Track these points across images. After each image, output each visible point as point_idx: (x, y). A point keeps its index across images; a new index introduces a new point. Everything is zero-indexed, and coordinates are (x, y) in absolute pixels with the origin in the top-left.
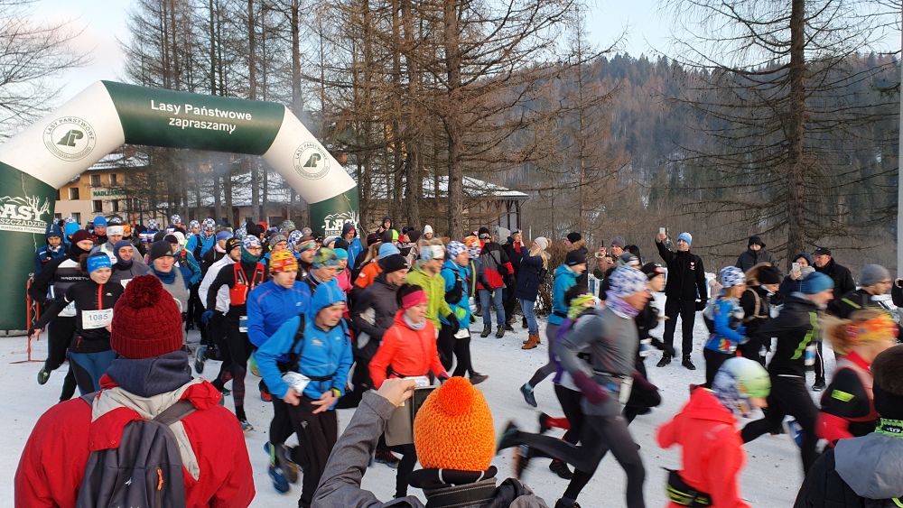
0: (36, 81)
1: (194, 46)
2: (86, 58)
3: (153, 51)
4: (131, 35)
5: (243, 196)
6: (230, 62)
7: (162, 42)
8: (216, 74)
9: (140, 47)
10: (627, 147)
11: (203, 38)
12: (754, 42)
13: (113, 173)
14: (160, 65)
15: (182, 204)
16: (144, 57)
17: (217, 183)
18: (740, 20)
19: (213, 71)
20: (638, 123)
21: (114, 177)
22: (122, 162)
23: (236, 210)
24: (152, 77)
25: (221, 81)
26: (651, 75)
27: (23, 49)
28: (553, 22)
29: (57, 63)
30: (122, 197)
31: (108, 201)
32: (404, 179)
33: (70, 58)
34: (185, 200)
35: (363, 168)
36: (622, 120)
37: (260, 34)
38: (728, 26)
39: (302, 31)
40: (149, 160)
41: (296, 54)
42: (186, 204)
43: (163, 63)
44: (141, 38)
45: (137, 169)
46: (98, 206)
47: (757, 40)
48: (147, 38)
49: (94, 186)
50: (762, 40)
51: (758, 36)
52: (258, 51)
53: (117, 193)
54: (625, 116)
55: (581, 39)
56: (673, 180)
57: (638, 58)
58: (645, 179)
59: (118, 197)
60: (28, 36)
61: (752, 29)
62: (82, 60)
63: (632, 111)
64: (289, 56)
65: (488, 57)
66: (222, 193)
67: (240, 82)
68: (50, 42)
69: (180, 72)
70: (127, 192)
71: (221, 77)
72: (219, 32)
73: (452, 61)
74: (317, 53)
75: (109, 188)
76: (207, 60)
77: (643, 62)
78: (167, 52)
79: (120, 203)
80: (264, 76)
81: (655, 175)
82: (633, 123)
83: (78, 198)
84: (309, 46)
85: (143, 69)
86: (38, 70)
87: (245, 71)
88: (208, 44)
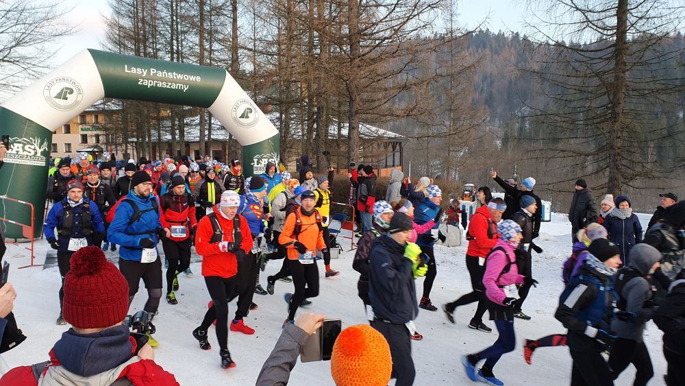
0: (39, 46)
1: (158, 19)
2: (77, 28)
3: (127, 23)
4: (111, 10)
5: (193, 134)
6: (184, 32)
7: (134, 16)
8: (174, 41)
9: (117, 19)
10: (487, 102)
11: (165, 13)
12: (588, 26)
13: (96, 114)
14: (132, 34)
15: (147, 139)
16: (120, 27)
17: (173, 125)
18: (577, 9)
19: (172, 39)
20: (495, 84)
21: (96, 117)
22: (102, 106)
23: (188, 144)
24: (126, 42)
25: (178, 47)
26: (507, 47)
27: (29, 21)
28: (433, 8)
29: (54, 33)
30: (102, 133)
31: (92, 136)
32: (315, 126)
33: (64, 29)
34: (150, 136)
35: (283, 116)
36: (483, 81)
37: (208, 11)
38: (567, 14)
39: (240, 9)
40: (123, 106)
41: (235, 28)
42: (150, 140)
43: (134, 32)
44: (118, 13)
45: (113, 112)
46: (85, 139)
47: (590, 25)
48: (123, 12)
49: (81, 124)
50: (594, 25)
51: (591, 22)
52: (207, 26)
53: (98, 129)
54: (485, 78)
55: (453, 19)
56: (521, 129)
57: (497, 33)
58: (499, 127)
59: (98, 132)
60: (34, 11)
61: (586, 17)
62: (74, 30)
63: (491, 74)
64: (229, 29)
65: (381, 34)
66: (177, 131)
67: (192, 48)
68: (50, 16)
69: (147, 40)
70: (105, 129)
71: (178, 44)
72: (177, 10)
73: (353, 38)
74: (250, 26)
75: (93, 126)
76: (167, 30)
77: (500, 37)
78: (137, 24)
79: (100, 138)
80: (211, 44)
81: (507, 124)
82: (492, 83)
83: (69, 133)
84: (244, 21)
85: (119, 36)
86: (40, 37)
87: (196, 39)
88: (168, 19)
